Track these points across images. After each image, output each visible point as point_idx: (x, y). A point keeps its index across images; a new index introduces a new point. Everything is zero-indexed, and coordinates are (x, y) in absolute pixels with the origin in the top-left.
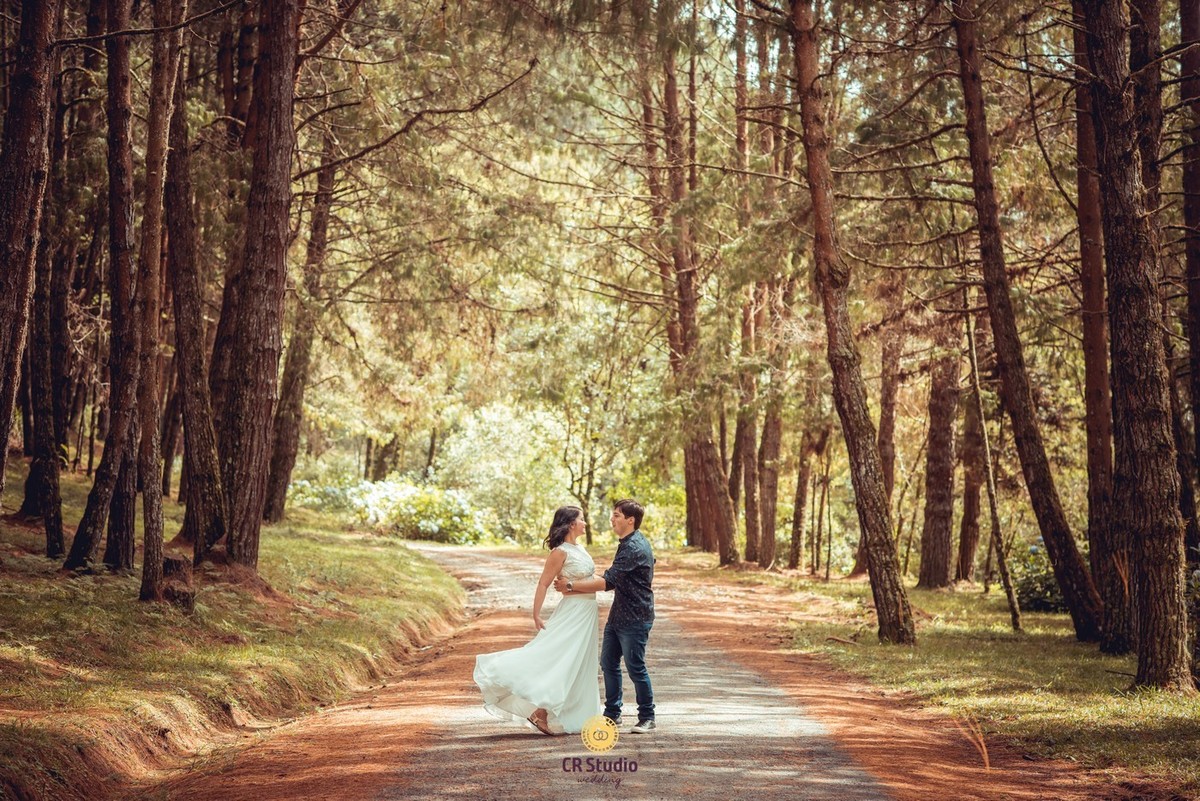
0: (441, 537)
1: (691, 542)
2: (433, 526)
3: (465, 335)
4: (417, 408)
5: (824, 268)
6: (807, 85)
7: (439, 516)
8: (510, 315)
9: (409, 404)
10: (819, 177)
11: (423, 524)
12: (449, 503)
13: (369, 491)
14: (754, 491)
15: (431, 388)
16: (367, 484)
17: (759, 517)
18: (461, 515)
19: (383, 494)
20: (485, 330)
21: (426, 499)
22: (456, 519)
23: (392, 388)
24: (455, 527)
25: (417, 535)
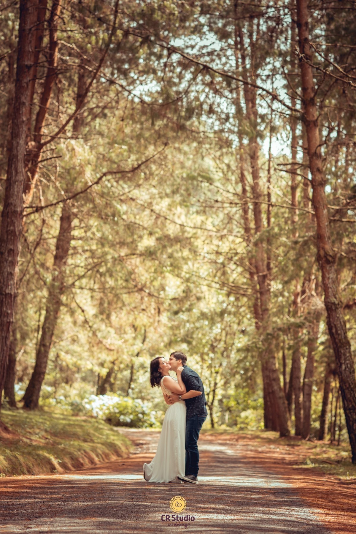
0: (131, 424)
1: (266, 426)
2: (128, 419)
3: (144, 312)
4: (118, 352)
5: (322, 253)
6: (313, 151)
7: (131, 414)
8: (170, 302)
9: (113, 350)
10: (319, 202)
11: (122, 418)
12: (136, 407)
13: (94, 401)
14: (299, 397)
15: (126, 341)
16: (93, 397)
17: (302, 412)
18: (143, 413)
19: (101, 402)
20: (155, 309)
21: (124, 404)
22: (140, 416)
23: (104, 341)
24: (139, 420)
25: (119, 424)
